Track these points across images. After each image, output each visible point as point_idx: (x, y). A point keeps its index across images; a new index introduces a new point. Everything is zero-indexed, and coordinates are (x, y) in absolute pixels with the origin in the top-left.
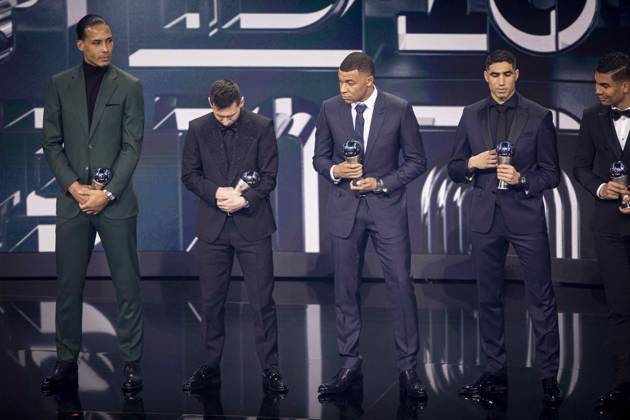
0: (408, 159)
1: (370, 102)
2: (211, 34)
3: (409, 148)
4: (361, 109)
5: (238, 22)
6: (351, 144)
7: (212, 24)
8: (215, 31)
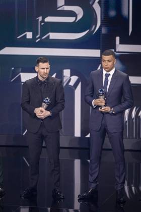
0: (125, 100)
1: (112, 72)
2: (37, 41)
3: (127, 95)
4: (107, 75)
5: (49, 36)
6: (101, 91)
7: (37, 37)
8: (39, 39)
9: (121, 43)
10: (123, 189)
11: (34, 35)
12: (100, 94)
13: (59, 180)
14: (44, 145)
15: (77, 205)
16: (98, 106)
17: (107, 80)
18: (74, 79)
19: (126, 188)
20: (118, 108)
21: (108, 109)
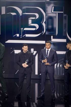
1: (49, 50)
4: (48, 51)
5: (25, 36)
6: (46, 57)
7: (21, 36)
9: (53, 38)
10: (54, 95)
11: (20, 35)
12: (45, 58)
13: (30, 91)
14: (25, 78)
15: (36, 101)
16: (44, 63)
17: (48, 53)
18: (35, 52)
19: (55, 94)
20: (52, 63)
21: (48, 64)
